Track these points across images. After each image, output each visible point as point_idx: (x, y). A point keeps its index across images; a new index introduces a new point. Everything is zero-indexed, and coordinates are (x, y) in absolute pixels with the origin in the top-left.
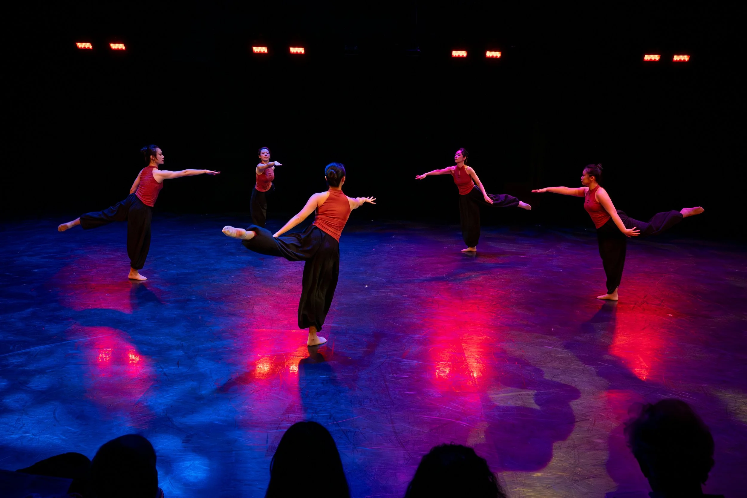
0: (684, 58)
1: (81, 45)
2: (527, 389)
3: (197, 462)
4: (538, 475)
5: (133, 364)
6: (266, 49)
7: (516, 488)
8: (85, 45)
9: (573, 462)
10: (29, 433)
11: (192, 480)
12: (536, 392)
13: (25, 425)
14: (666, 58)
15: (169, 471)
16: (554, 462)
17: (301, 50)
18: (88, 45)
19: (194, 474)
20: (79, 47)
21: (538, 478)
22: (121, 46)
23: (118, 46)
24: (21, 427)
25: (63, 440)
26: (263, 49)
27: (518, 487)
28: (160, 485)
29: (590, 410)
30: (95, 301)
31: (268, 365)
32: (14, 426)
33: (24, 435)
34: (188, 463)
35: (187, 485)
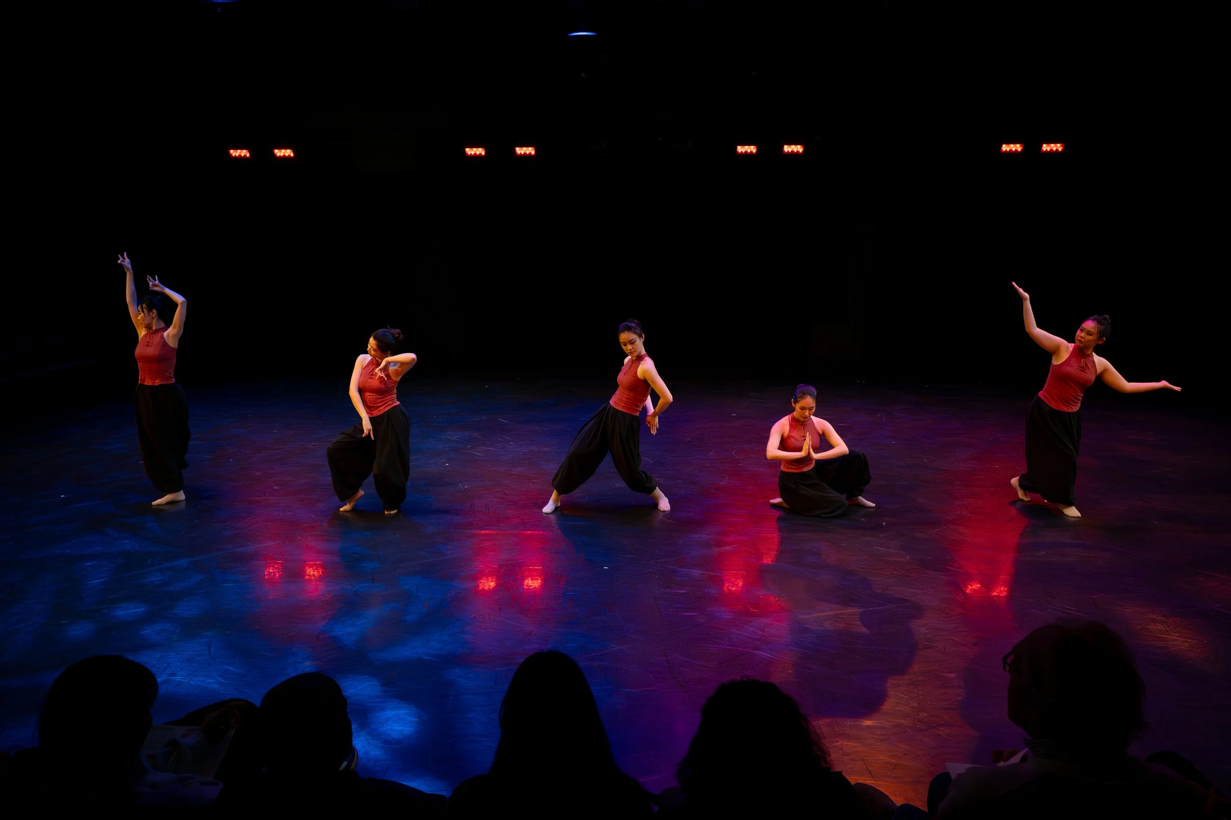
0: (1057, 147)
1: (235, 153)
2: (851, 606)
3: (402, 712)
4: (868, 723)
5: (310, 581)
6: (482, 151)
7: (837, 741)
8: (240, 153)
9: (915, 705)
10: (175, 676)
11: (395, 735)
12: (861, 610)
13: (171, 665)
14: (1032, 148)
15: (364, 725)
16: (888, 706)
17: (530, 151)
18: (244, 153)
19: (398, 728)
20: (232, 155)
21: (868, 726)
22: (288, 153)
23: (284, 153)
24: (166, 668)
25: (219, 683)
26: (479, 151)
27: (841, 740)
28: (354, 743)
29: (939, 634)
30: (260, 497)
31: (494, 580)
32: (156, 666)
33: (171, 678)
34: (389, 713)
35: (389, 743)
